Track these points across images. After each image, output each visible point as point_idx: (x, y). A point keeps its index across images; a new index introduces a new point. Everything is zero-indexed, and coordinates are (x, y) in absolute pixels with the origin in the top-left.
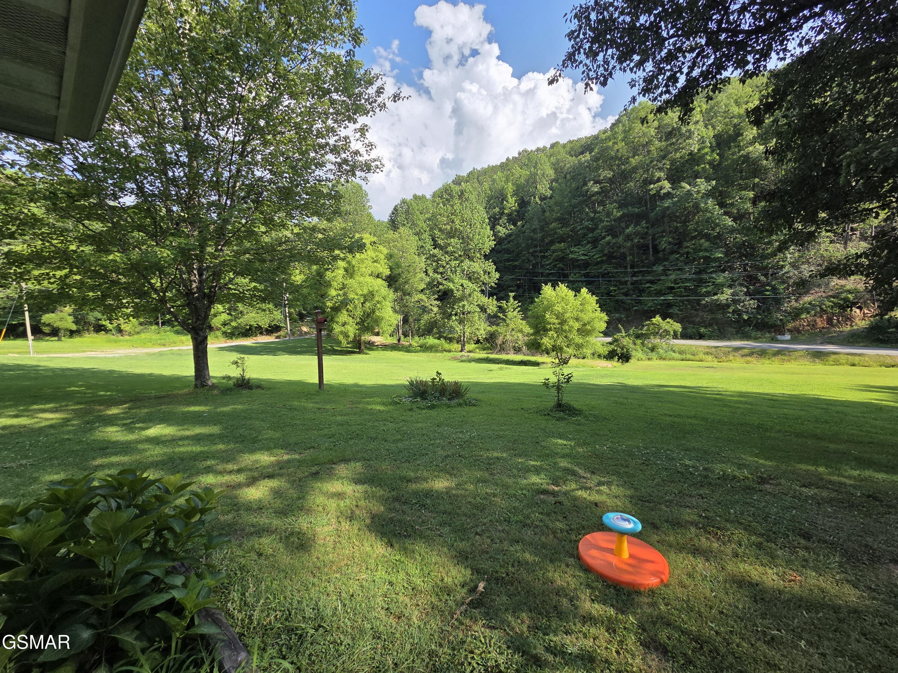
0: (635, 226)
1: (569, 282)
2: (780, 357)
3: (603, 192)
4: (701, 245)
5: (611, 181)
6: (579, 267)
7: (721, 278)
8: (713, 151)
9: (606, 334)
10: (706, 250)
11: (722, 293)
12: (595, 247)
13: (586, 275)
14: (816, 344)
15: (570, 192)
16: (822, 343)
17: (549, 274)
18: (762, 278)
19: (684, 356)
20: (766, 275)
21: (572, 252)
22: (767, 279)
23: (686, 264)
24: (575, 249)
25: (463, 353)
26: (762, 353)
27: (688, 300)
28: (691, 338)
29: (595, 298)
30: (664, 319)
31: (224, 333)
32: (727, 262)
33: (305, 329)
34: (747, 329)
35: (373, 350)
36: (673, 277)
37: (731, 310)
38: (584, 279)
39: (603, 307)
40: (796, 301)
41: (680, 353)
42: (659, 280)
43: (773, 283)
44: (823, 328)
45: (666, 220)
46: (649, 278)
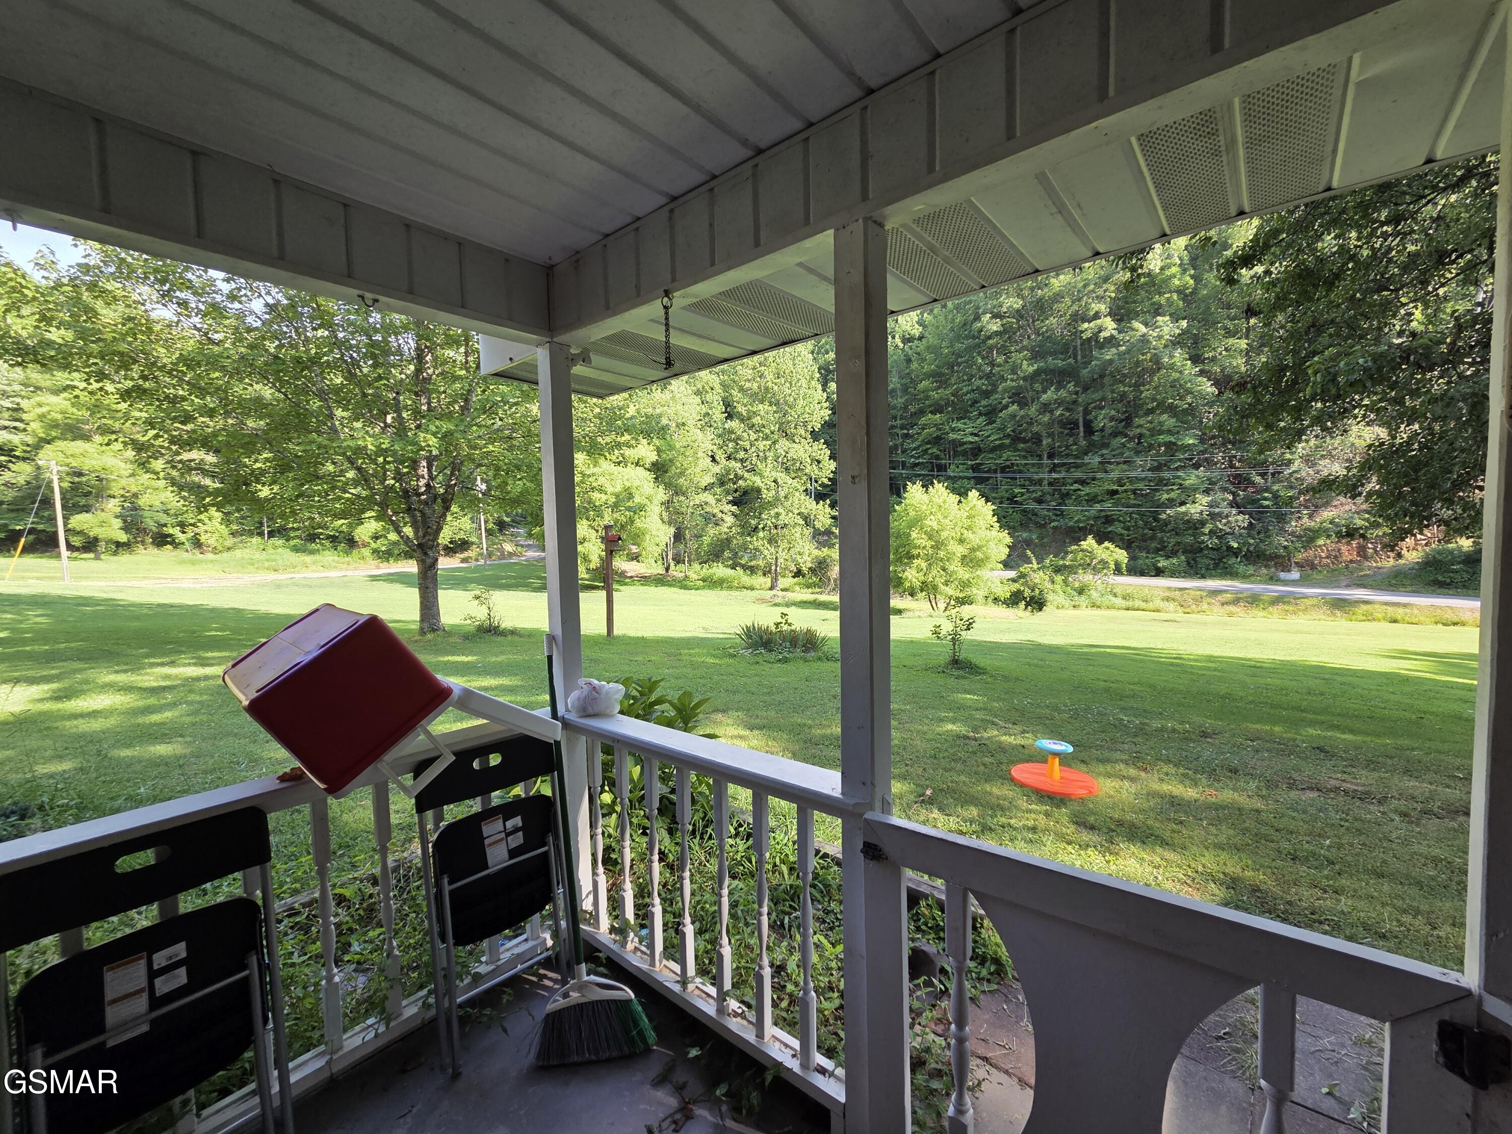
0: (1057, 390)
1: (949, 478)
2: (1281, 606)
3: (1006, 331)
4: (1161, 424)
5: (1019, 314)
6: (964, 453)
7: (1192, 478)
8: (1184, 271)
9: (1007, 565)
10: (1169, 432)
11: (1194, 502)
12: (991, 422)
13: (975, 468)
14: (1339, 587)
15: (952, 330)
16: (1348, 586)
17: (916, 465)
18: (1258, 479)
19: (1130, 604)
20: (1263, 475)
21: (953, 430)
22: (1266, 480)
23: (1138, 453)
24: (960, 425)
25: (774, 592)
26: (1253, 600)
27: (1138, 513)
28: (1142, 574)
29: (990, 507)
30: (1100, 542)
31: (375, 551)
32: (1203, 452)
33: (508, 547)
34: (1232, 560)
35: (626, 584)
36: (1115, 475)
37: (1207, 531)
38: (970, 474)
39: (1003, 519)
40: (1311, 517)
41: (1124, 598)
42: (1094, 479)
43: (1275, 488)
44: (1351, 561)
45: (1107, 380)
46: (1078, 474)
